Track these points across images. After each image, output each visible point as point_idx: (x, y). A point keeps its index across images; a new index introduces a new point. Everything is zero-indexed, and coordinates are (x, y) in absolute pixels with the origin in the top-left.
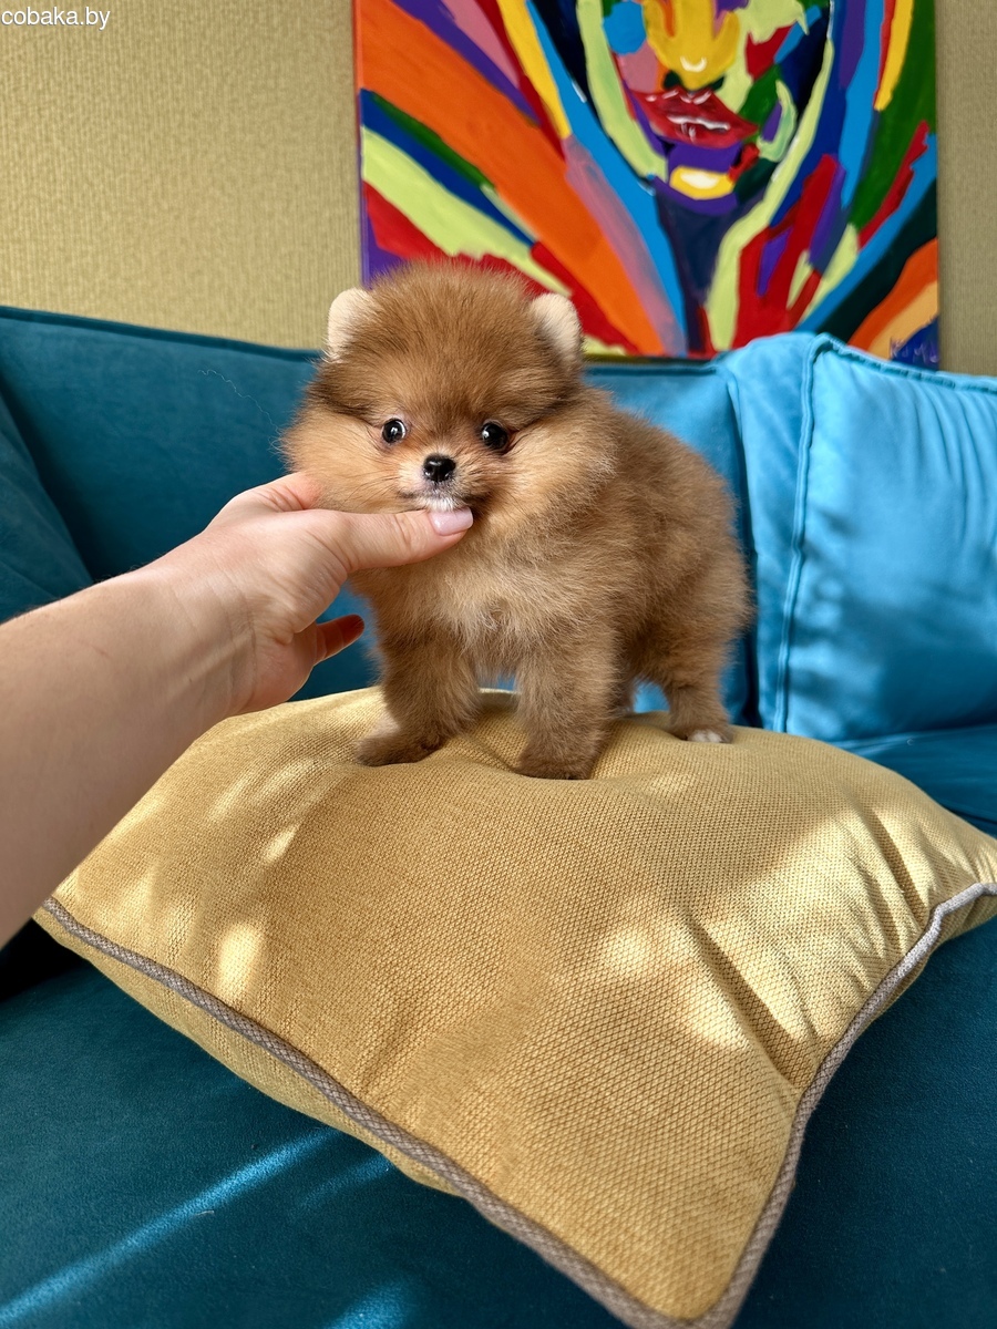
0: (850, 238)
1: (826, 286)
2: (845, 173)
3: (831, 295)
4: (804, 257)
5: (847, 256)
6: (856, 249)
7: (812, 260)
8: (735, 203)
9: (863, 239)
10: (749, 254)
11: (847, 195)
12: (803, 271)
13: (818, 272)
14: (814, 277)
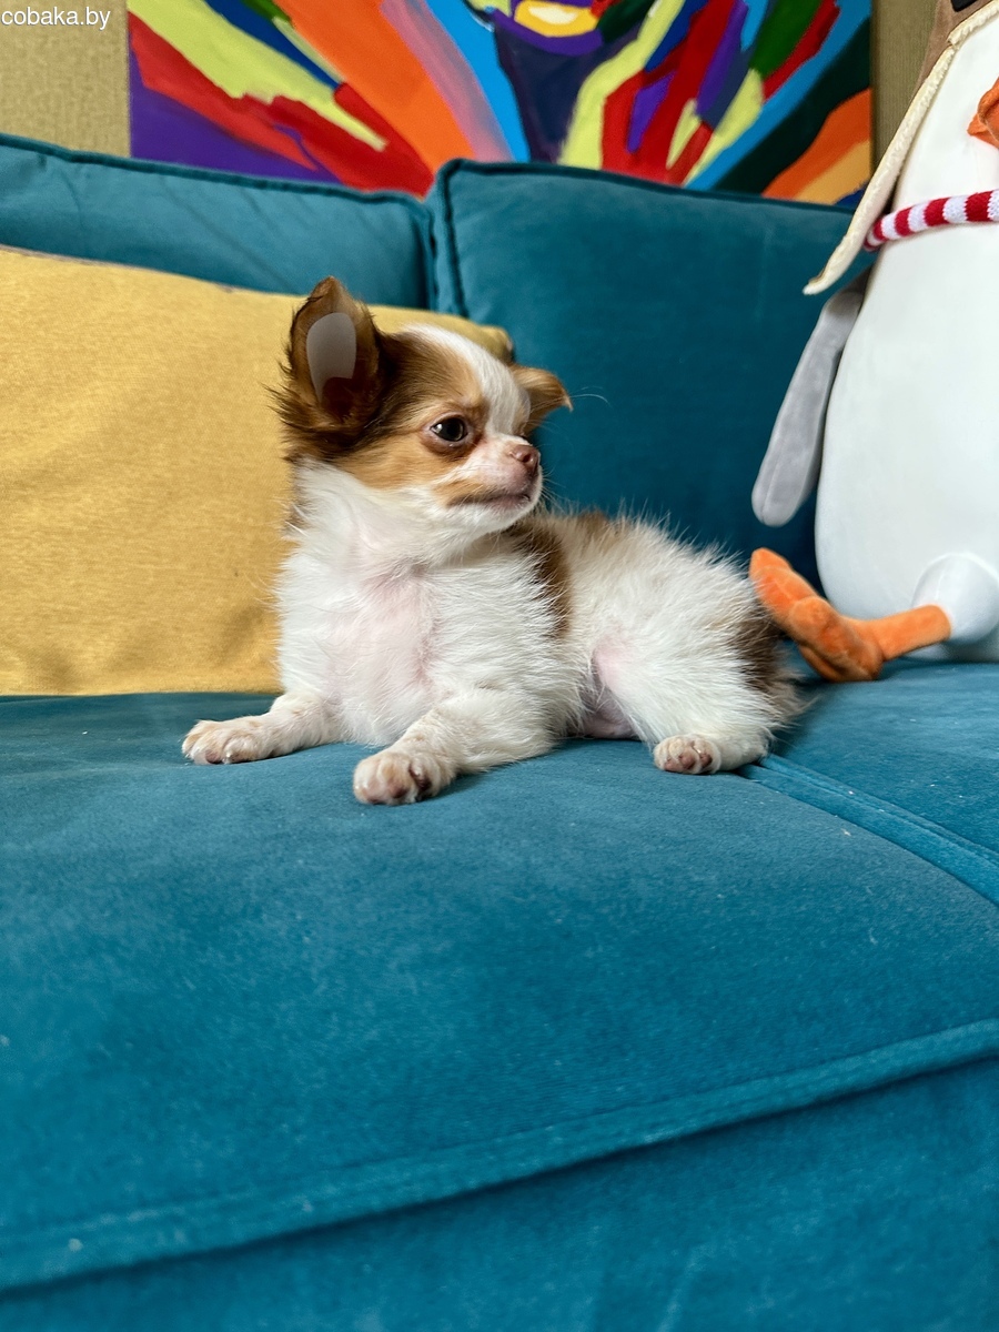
0: (752, 86)
1: (718, 144)
2: (746, 11)
3: (725, 153)
4: (690, 106)
5: (747, 109)
6: (760, 99)
7: (700, 111)
8: (598, 43)
9: (769, 88)
10: (617, 103)
11: (749, 34)
12: (688, 124)
13: (709, 125)
14: (704, 130)
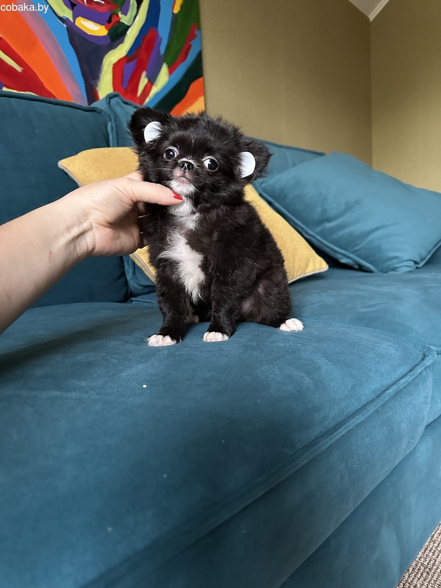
0: (165, 69)
1: (154, 90)
2: (161, 39)
3: (157, 94)
4: (144, 74)
5: (164, 79)
6: (168, 74)
7: (147, 76)
8: (109, 41)
9: (171, 70)
10: (118, 67)
11: (162, 50)
12: (144, 81)
13: (152, 81)
14: (149, 84)
